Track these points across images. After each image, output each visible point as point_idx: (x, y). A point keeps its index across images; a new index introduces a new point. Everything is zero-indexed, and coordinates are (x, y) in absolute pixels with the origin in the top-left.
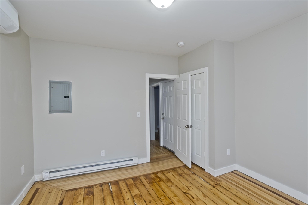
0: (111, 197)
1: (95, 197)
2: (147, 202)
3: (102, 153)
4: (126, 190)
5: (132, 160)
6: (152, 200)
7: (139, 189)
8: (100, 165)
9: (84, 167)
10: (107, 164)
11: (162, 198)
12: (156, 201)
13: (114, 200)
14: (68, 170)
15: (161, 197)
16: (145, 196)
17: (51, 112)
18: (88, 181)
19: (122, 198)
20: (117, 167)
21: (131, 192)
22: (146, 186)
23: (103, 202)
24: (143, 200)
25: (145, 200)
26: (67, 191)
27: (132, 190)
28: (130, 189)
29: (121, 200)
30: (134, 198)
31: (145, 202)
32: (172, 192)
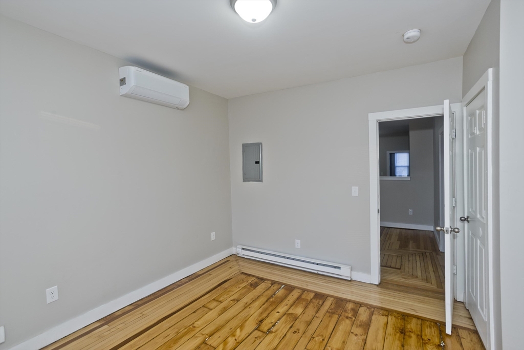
0: (266, 299)
1: (254, 291)
2: (292, 329)
3: (296, 244)
4: (291, 302)
5: (339, 268)
6: (301, 331)
7: (307, 310)
8: (294, 259)
9: (275, 256)
10: (303, 261)
11: (316, 339)
12: (303, 336)
13: (264, 304)
14: (259, 252)
15: (317, 336)
16: (301, 322)
17: (245, 180)
18: (269, 273)
19: (274, 307)
20: (316, 272)
21: (293, 307)
22: (320, 312)
23: (254, 299)
24: (292, 324)
25: (294, 326)
26: (242, 273)
27: (296, 306)
28: (296, 303)
29: (271, 309)
30: (285, 316)
31: (291, 327)
32: (344, 342)
